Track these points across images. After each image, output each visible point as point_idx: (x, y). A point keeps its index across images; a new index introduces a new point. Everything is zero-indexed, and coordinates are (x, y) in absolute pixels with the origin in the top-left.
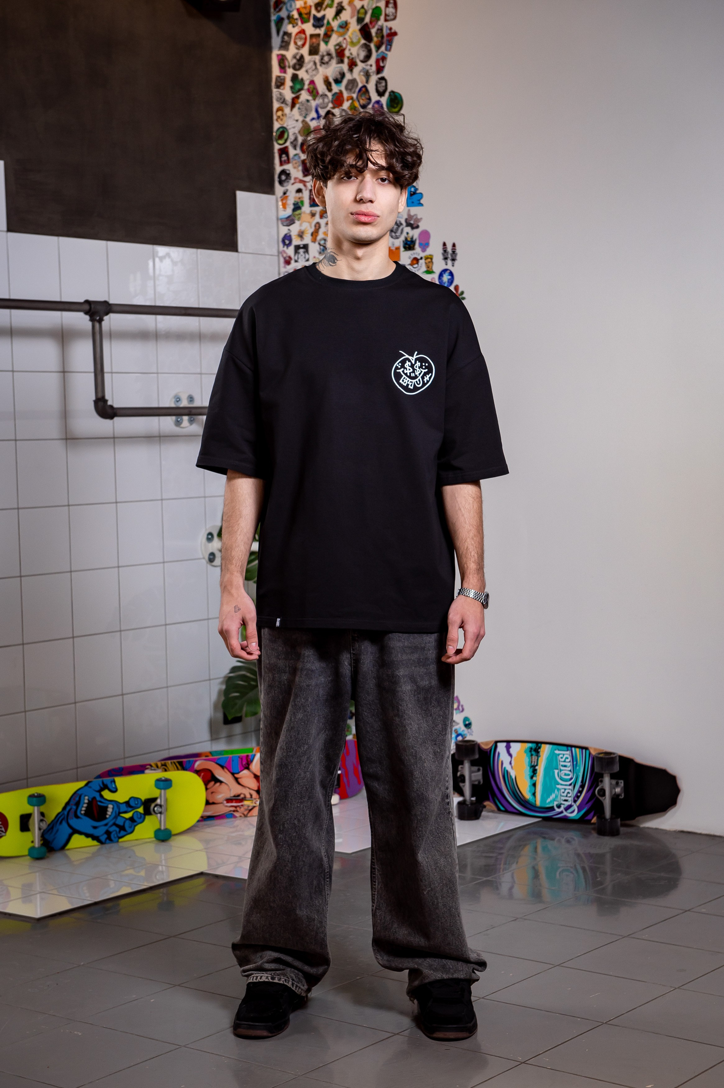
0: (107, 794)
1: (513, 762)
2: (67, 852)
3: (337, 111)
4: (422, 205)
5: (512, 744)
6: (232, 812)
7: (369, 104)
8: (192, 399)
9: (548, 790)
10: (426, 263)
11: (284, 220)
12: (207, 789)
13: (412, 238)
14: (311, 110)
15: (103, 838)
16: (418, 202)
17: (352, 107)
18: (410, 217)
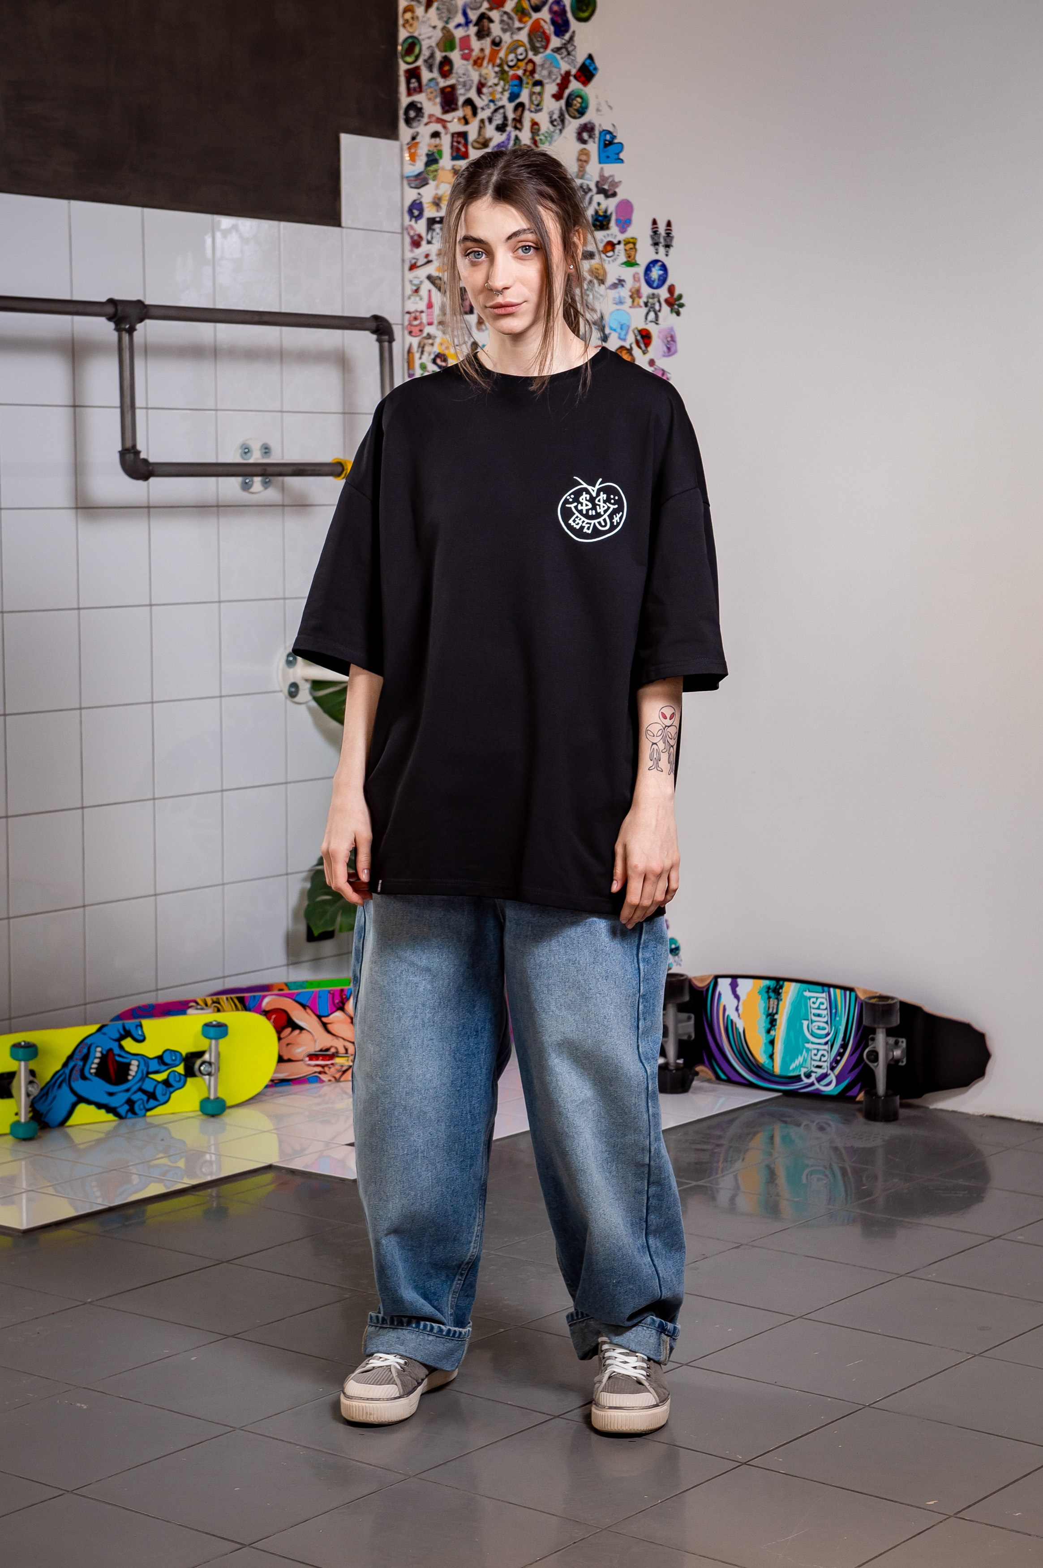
0: (129, 1045)
1: (740, 1008)
2: (69, 1130)
3: (495, 15)
4: (622, 161)
5: (740, 981)
6: (317, 1074)
7: (543, 4)
8: (267, 451)
9: (793, 1051)
10: (626, 250)
11: (412, 179)
12: (280, 1039)
13: (606, 211)
14: (456, 12)
15: (123, 1110)
16: (616, 156)
17: (520, 9)
18: (603, 179)
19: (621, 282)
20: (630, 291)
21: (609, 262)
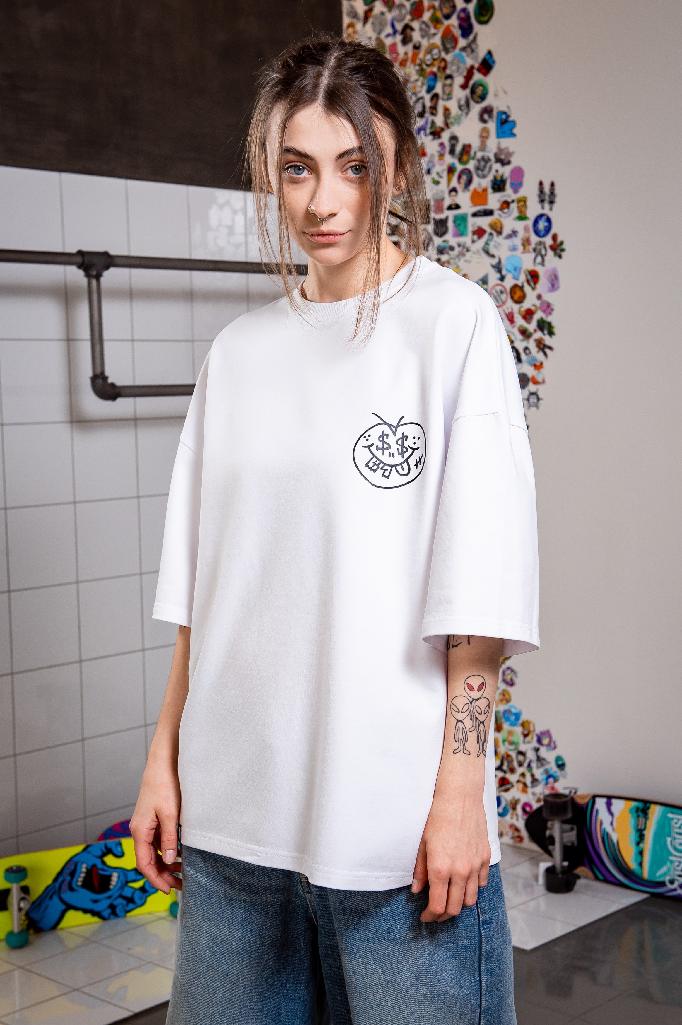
0: (110, 860)
1: (615, 823)
2: (59, 933)
3: (415, 25)
5: (614, 801)
7: (453, 12)
9: (658, 862)
10: (518, 207)
13: (502, 177)
14: (387, 25)
15: (106, 913)
16: (510, 132)
17: (434, 18)
18: (500, 150)
19: (514, 233)
20: (522, 240)
21: (505, 217)
